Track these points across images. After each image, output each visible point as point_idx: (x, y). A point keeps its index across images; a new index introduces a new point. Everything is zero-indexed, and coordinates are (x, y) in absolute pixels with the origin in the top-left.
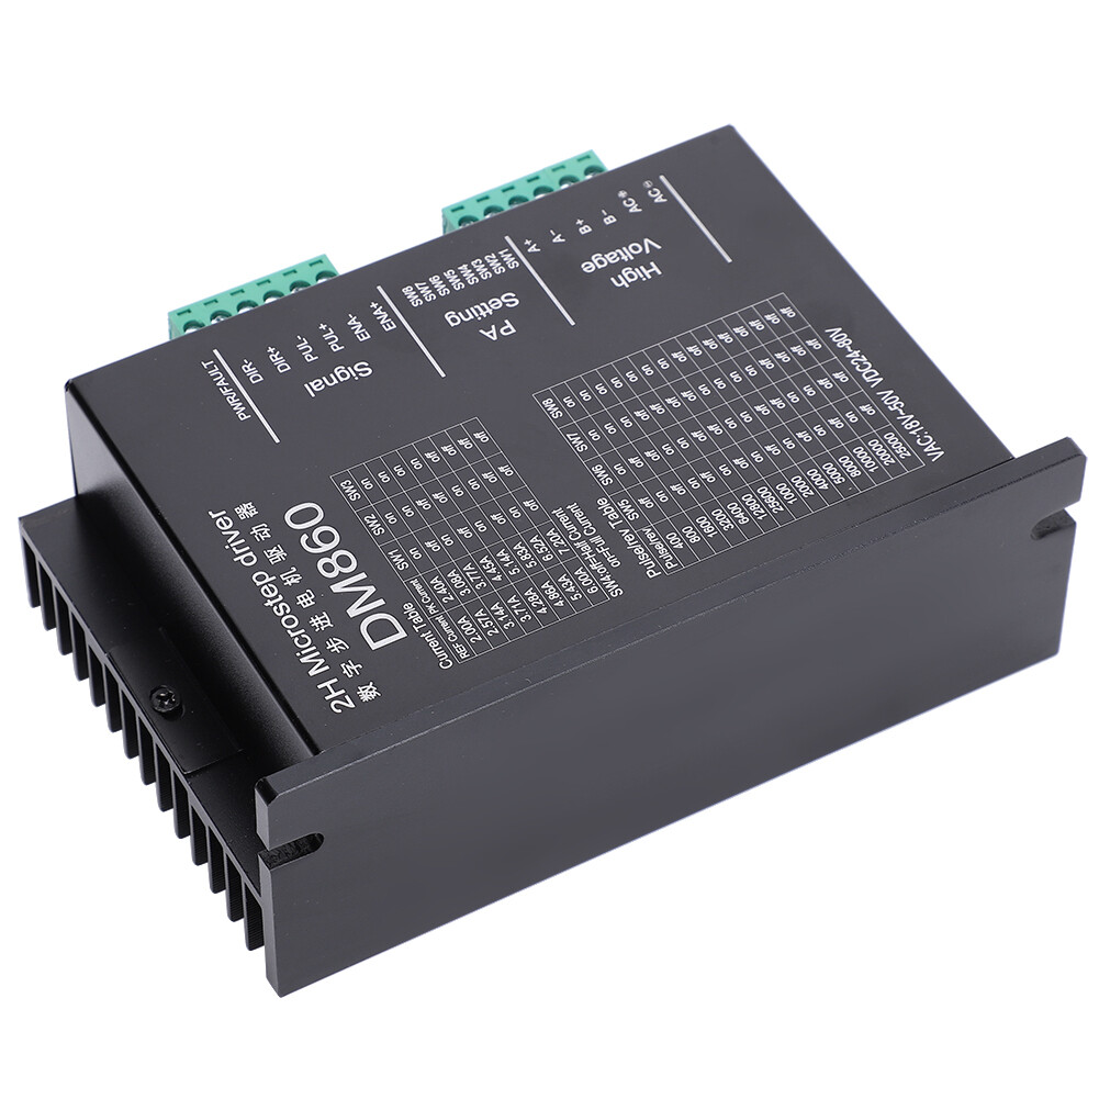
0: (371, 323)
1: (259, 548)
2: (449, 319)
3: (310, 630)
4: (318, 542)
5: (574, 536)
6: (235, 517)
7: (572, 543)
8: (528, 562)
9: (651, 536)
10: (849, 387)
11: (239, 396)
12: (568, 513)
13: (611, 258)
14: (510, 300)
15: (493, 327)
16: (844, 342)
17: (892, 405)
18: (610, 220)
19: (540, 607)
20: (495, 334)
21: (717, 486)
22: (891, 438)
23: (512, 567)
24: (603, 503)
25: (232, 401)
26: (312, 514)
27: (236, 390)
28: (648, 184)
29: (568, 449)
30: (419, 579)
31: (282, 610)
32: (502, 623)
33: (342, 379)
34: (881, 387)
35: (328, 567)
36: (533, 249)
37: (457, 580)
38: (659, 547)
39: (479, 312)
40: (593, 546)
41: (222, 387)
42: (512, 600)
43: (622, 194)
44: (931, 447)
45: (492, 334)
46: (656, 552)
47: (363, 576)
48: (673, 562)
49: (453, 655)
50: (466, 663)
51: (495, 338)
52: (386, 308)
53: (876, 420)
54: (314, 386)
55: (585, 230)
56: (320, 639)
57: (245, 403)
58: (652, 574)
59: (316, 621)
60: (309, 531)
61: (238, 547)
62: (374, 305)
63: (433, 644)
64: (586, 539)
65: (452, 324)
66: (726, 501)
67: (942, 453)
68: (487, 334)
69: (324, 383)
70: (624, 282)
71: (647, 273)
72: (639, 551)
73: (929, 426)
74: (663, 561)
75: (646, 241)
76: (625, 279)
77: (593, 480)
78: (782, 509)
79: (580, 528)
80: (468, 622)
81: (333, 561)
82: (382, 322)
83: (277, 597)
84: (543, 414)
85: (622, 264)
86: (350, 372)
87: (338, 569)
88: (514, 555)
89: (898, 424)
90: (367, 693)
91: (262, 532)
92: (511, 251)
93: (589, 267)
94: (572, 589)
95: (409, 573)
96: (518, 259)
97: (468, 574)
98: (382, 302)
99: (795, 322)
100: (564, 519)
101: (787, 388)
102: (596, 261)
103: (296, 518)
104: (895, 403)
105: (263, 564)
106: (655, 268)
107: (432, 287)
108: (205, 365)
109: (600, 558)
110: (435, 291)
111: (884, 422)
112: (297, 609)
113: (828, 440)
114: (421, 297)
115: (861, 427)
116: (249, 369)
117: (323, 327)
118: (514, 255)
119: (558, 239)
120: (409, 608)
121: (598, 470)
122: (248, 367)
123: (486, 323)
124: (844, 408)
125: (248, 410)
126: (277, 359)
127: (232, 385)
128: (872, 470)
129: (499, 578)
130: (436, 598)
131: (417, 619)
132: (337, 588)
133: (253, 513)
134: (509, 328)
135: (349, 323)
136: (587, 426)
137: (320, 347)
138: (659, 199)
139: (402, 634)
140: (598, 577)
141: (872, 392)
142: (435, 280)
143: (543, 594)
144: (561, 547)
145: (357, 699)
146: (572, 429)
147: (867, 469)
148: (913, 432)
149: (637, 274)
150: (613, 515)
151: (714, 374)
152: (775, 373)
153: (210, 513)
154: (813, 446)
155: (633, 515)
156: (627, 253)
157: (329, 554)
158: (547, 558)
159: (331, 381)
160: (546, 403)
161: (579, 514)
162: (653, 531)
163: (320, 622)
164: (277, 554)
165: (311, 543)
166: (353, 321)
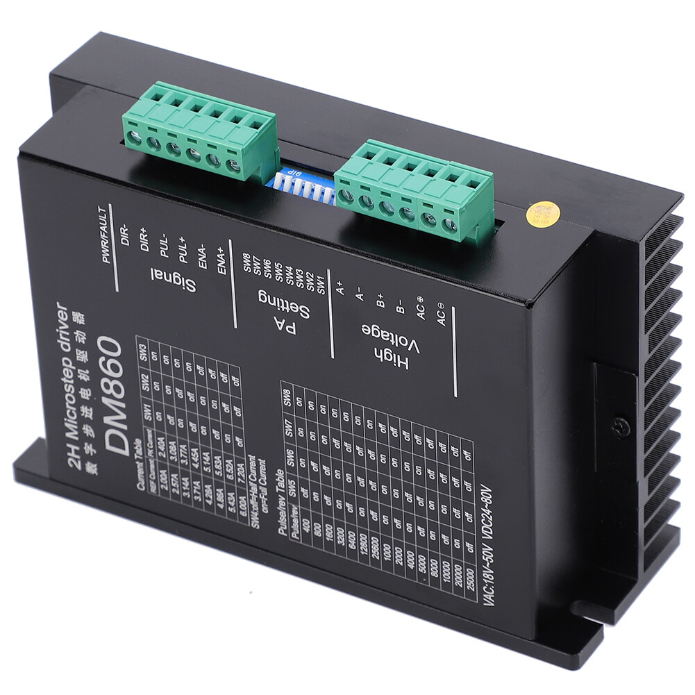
0: (212, 260)
1: (75, 345)
2: (260, 295)
3: (79, 412)
4: (109, 367)
5: (252, 477)
6: (70, 317)
7: (249, 480)
8: (218, 470)
9: (295, 512)
10: (469, 526)
11: (110, 245)
12: (257, 463)
13: (384, 335)
14: (304, 312)
15: (284, 321)
16: (487, 500)
17: (485, 557)
18: (400, 310)
19: (209, 499)
20: (282, 326)
21: (351, 517)
22: (470, 572)
23: (207, 466)
24: (280, 473)
25: (104, 244)
26: (114, 349)
27: (110, 239)
28: (441, 305)
29: (281, 428)
30: (153, 432)
31: (69, 389)
32: (183, 491)
33: (175, 282)
34: (487, 542)
35: (107, 386)
36: (340, 290)
37: (173, 448)
38: (295, 521)
39: (281, 305)
40: (259, 491)
41: (103, 231)
42: (197, 483)
43: (420, 299)
44: (489, 596)
45: (280, 325)
46: (291, 523)
47: (123, 405)
48: (298, 535)
49: (147, 485)
50: (152, 496)
51: (280, 328)
52: (227, 258)
53: (470, 557)
54: (157, 274)
55: (380, 304)
56: (81, 421)
57: (110, 252)
58: (281, 531)
59: (84, 409)
60: (108, 357)
61: (64, 335)
62: (220, 250)
63: (140, 472)
64: (258, 485)
65: (260, 300)
66: (350, 528)
67: (493, 605)
68: (277, 322)
69: (163, 276)
70: (381, 357)
71: (399, 362)
72: (283, 514)
73: (498, 585)
74: (292, 530)
75: (413, 341)
76: (384, 355)
77: (283, 457)
78: (378, 558)
79: (258, 476)
80: (166, 475)
81: (112, 384)
82: (219, 265)
83: (70, 380)
84: (279, 397)
85: (387, 344)
86: (182, 282)
87: (111, 391)
88: (212, 461)
89: (481, 570)
90: (91, 469)
91: (81, 337)
92: (325, 281)
93: (368, 330)
94: (233, 504)
95: (149, 424)
96: (326, 289)
97: (181, 450)
98: (226, 252)
99: (467, 465)
100: (253, 464)
101: (432, 497)
102: (373, 329)
103: (104, 344)
104: (489, 557)
105: (72, 355)
106: (407, 364)
107: (262, 266)
108: (100, 210)
109: (259, 500)
110: (262, 270)
111: (474, 561)
112: (77, 395)
113: (434, 545)
114: (252, 267)
115: (458, 553)
116: (123, 231)
117: (182, 240)
118: (326, 285)
119: (359, 296)
120: (138, 442)
121: (290, 453)
122: (124, 231)
123: (281, 315)
124: (457, 535)
125: (110, 258)
126: (143, 238)
127: (108, 235)
128: (445, 580)
129: (196, 466)
130: (156, 449)
131: (139, 451)
132: (105, 400)
133: (82, 322)
134: (292, 329)
135: (199, 250)
136: (300, 424)
137: (173, 251)
138: (441, 321)
139: (126, 452)
140: (251, 509)
141: (480, 541)
142: (267, 263)
143: (215, 494)
144: (241, 478)
145: (83, 466)
146: (291, 419)
147: (442, 577)
148: (486, 581)
149: (393, 358)
150: (281, 484)
151: (395, 454)
152: (432, 484)
153: (58, 303)
154: (422, 541)
155: (292, 493)
156: (396, 340)
157: (112, 379)
158: (229, 477)
159: (168, 278)
160: (286, 391)
161: (263, 468)
162: (298, 510)
163: (87, 412)
164: (82, 356)
165: (105, 364)
166: (201, 250)
